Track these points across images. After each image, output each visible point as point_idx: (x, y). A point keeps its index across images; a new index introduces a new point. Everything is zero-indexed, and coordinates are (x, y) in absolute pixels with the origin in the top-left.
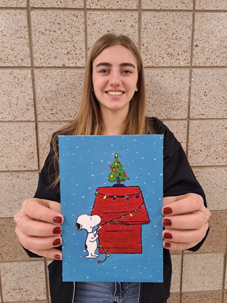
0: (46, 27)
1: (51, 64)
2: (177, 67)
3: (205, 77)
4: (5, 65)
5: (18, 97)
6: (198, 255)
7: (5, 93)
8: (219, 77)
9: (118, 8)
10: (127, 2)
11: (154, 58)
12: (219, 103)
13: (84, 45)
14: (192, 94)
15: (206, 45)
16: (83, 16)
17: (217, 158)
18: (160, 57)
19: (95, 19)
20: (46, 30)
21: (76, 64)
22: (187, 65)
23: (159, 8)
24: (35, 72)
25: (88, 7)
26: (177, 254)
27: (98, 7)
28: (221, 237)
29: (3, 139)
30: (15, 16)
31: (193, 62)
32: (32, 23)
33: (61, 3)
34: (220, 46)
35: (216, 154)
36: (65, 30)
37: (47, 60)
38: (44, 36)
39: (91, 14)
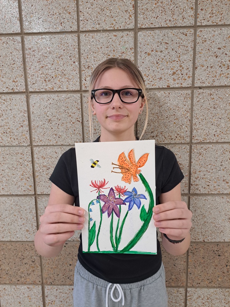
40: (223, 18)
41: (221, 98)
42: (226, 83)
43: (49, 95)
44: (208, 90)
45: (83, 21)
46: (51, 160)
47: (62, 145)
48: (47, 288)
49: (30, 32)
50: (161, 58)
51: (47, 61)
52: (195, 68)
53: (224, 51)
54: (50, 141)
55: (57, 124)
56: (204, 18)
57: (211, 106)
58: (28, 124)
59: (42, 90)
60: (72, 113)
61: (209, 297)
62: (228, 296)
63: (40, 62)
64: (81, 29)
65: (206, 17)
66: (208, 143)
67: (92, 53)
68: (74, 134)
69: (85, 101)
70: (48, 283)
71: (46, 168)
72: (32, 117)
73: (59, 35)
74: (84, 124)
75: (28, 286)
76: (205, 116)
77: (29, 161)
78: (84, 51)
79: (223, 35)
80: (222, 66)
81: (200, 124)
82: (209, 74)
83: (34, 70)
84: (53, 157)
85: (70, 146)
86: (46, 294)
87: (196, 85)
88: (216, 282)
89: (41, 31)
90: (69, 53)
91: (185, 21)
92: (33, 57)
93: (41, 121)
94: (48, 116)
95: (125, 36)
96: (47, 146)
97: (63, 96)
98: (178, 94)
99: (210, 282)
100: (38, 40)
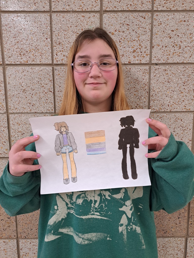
9: (183, 9)
10: (192, 4)
13: (149, 44)
16: (150, 18)
19: (161, 20)
21: (141, 61)
25: (155, 9)
27: (165, 9)
30: (89, 19)
33: (131, 6)
36: (133, 31)
39: (157, 15)
40: (175, 4)
41: (174, 73)
42: (178, 61)
43: (23, 68)
44: (163, 66)
45: (55, 2)
46: (26, 126)
47: (35, 113)
48: (21, 241)
49: (6, 10)
50: (123, 38)
51: (22, 37)
52: (152, 47)
53: (177, 33)
54: (25, 109)
55: (31, 94)
56: (160, 4)
57: (165, 80)
58: (4, 93)
59: (17, 63)
60: (45, 84)
61: (164, 246)
62: (180, 244)
63: (15, 37)
64: (53, 10)
65: (162, 3)
66: (163, 112)
67: (62, 31)
68: (47, 102)
69: (56, 74)
70: (22, 237)
71: (21, 133)
72: (8, 87)
73: (33, 14)
74: (56, 94)
75: (4, 241)
76: (161, 89)
77: (6, 127)
78: (56, 29)
79: (176, 19)
80: (175, 46)
81: (156, 96)
82: (164, 52)
83: (10, 44)
84: (27, 124)
85: (43, 114)
86: (20, 247)
87: (153, 62)
88: (170, 232)
89: (16, 10)
90: (42, 30)
91: (143, 6)
92: (9, 33)
93: (17, 91)
94: (23, 87)
95: (91, 17)
96: (22, 113)
97: (36, 69)
98: (138, 69)
99: (165, 233)
100: (14, 18)
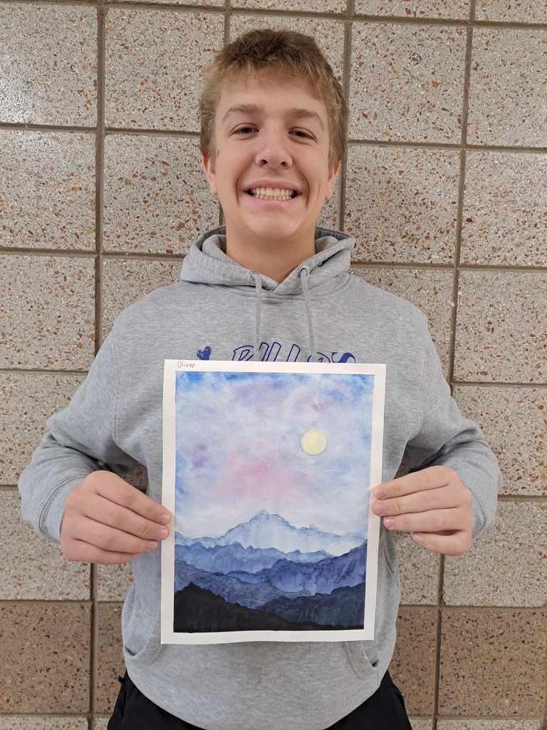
0: (135, 170)
1: (142, 247)
2: (425, 265)
3: (489, 289)
4: (37, 246)
5: (59, 317)
6: (474, 721)
7: (32, 307)
8: (521, 291)
11: (373, 243)
12: (521, 348)
14: (460, 325)
15: (492, 219)
17: (520, 478)
18: (386, 241)
20: (135, 176)
22: (447, 260)
23: (386, 139)
24: (105, 263)
26: (422, 716)
28: (532, 677)
29: (17, 409)
31: (462, 255)
32: (106, 161)
34: (524, 223)
35: (516, 467)
37: (133, 239)
38: (129, 187)
